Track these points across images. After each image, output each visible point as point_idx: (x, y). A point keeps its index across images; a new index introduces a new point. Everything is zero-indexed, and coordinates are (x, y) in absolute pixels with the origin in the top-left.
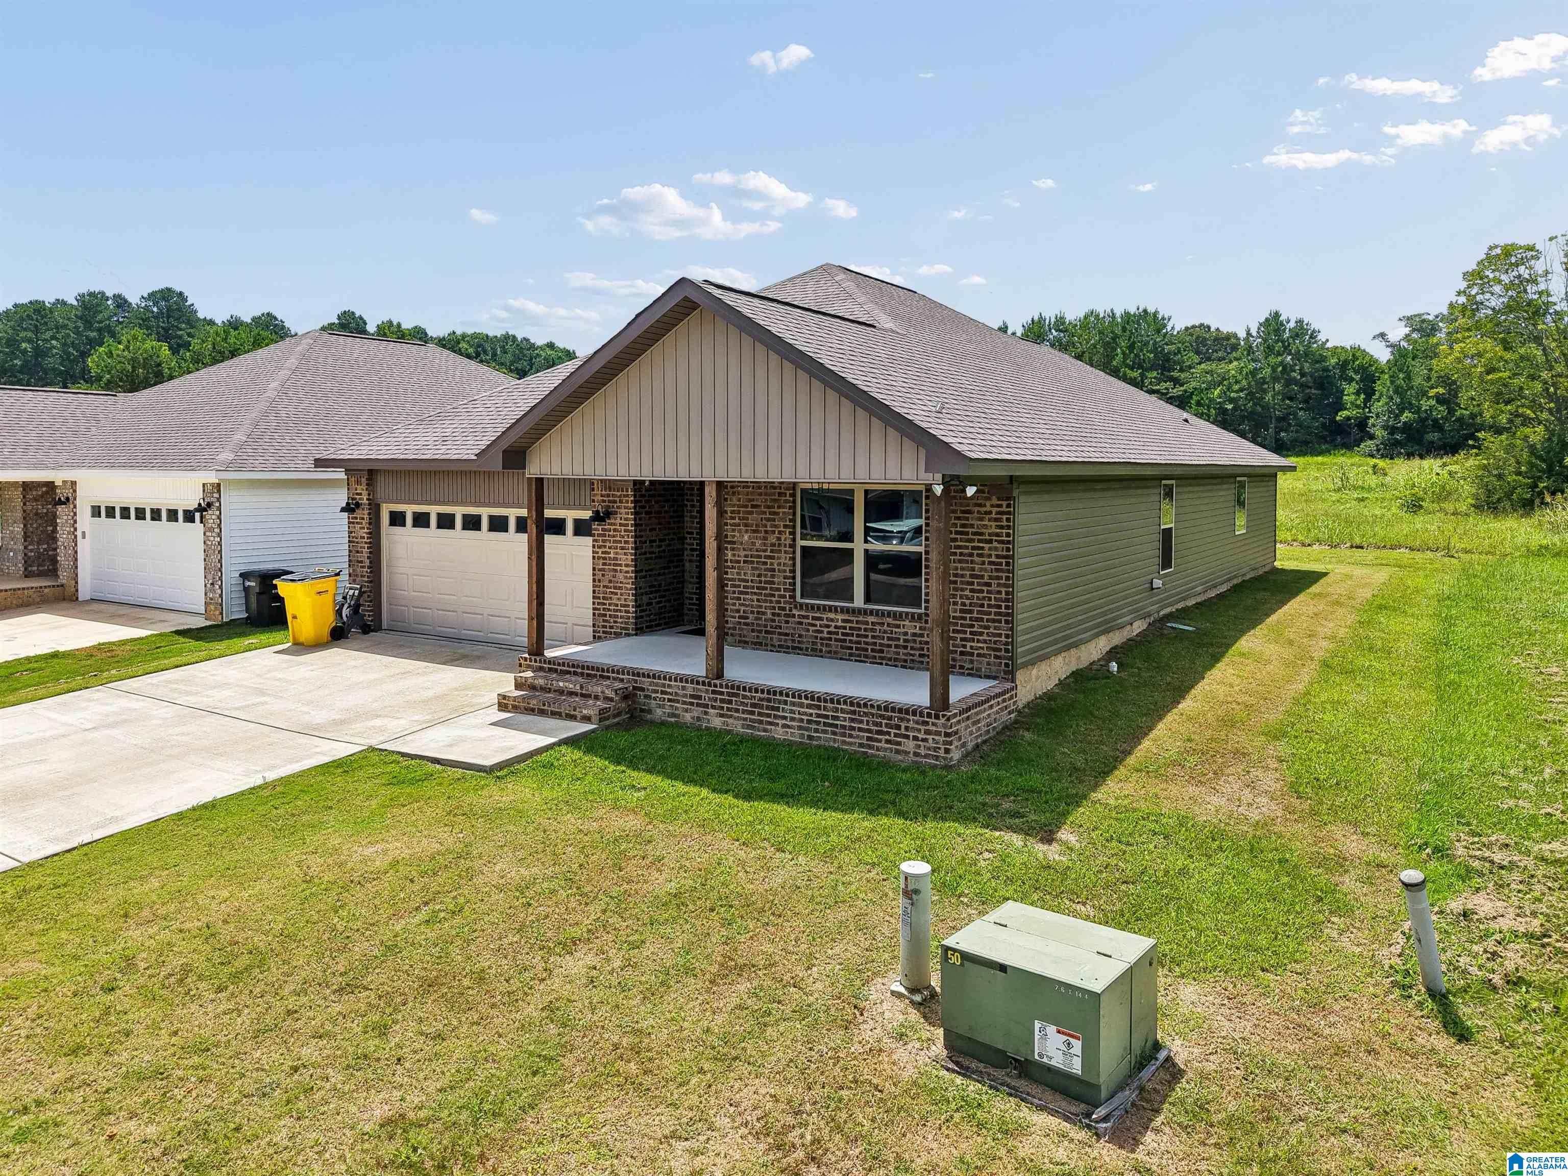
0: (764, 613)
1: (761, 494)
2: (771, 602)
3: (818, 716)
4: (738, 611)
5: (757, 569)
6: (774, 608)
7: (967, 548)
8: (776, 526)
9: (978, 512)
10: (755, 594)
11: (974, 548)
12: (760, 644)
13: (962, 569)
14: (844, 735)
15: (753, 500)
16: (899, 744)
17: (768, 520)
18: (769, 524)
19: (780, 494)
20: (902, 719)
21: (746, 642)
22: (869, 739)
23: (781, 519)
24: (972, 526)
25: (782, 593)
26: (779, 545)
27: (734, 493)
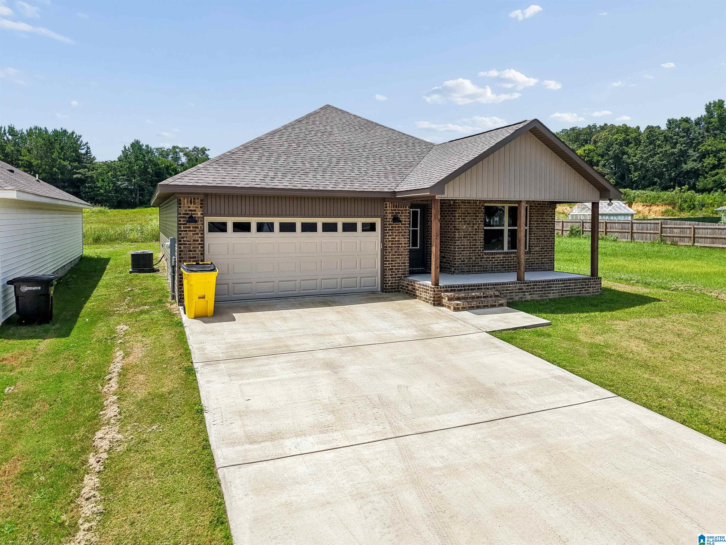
0: (471, 258)
1: (471, 208)
2: (475, 253)
3: (564, 286)
4: (461, 259)
5: (469, 240)
6: (476, 256)
7: (543, 226)
8: (477, 221)
9: (546, 214)
10: (468, 250)
11: (545, 226)
12: (470, 271)
13: (542, 234)
14: (572, 291)
15: (468, 211)
16: (588, 290)
17: (474, 219)
18: (474, 220)
19: (479, 208)
20: (589, 282)
21: (464, 272)
22: (580, 291)
23: (480, 219)
24: (544, 219)
25: (479, 249)
26: (479, 229)
27: (459, 208)
